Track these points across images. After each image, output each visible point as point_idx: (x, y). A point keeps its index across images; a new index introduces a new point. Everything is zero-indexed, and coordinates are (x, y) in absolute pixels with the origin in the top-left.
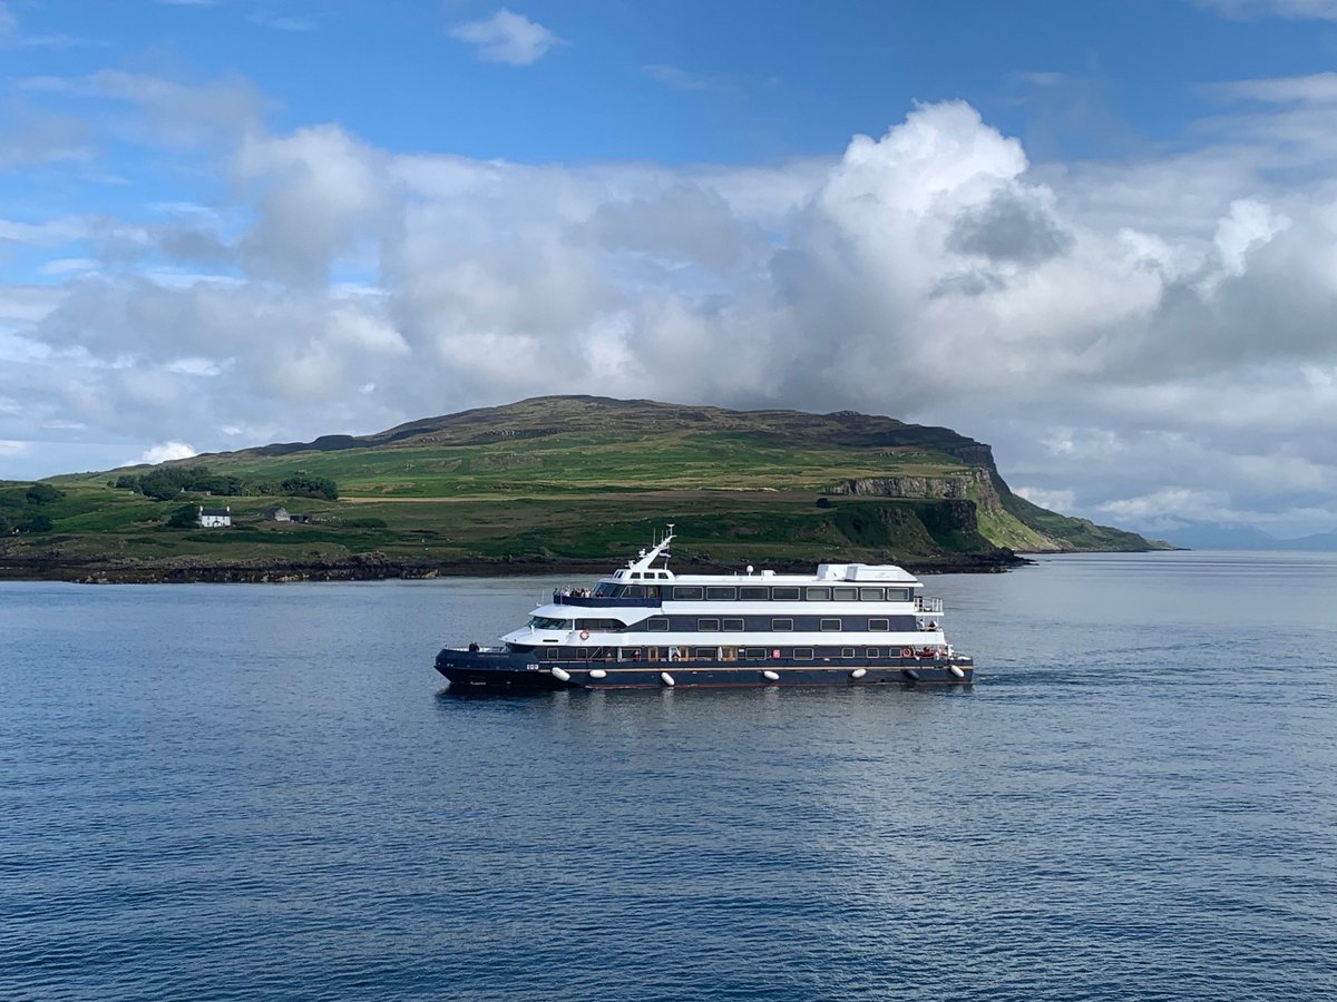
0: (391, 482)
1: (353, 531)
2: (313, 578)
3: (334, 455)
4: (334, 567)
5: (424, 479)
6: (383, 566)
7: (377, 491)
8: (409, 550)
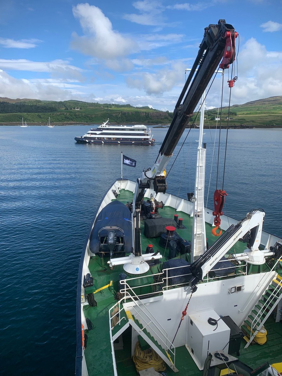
0: (245, 112)
1: (240, 121)
2: (234, 128)
3: (236, 108)
4: (238, 126)
5: (251, 112)
6: (246, 126)
7: (243, 114)
8: (250, 124)
